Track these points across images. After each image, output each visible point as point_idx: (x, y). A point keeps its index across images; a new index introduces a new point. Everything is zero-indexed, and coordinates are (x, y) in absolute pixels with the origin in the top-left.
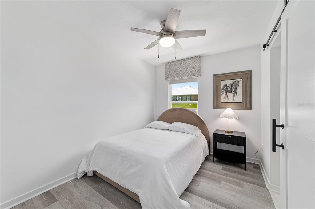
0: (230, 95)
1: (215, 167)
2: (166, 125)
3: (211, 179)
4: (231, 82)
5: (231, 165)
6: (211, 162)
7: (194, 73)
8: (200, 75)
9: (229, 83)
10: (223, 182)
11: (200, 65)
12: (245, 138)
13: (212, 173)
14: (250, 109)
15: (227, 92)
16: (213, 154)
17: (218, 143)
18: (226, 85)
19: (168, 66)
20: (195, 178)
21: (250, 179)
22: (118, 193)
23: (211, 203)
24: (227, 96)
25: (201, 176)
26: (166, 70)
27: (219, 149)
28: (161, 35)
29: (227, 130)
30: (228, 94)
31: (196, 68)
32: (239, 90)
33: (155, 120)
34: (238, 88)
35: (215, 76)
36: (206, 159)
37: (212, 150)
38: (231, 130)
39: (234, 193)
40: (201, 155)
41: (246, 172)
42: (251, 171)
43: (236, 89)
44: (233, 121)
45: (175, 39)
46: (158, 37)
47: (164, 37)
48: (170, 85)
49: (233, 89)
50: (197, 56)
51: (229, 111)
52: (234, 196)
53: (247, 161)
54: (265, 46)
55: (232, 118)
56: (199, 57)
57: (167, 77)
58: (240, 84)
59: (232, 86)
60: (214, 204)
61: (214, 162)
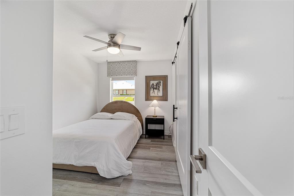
0: (156, 91)
1: (147, 141)
2: (110, 115)
3: (144, 148)
4: (156, 82)
5: (156, 138)
6: (144, 139)
7: (132, 73)
8: (136, 76)
9: (155, 82)
10: (151, 148)
11: (136, 67)
12: (164, 119)
13: (145, 145)
14: (167, 100)
15: (154, 89)
16: (145, 133)
17: (148, 125)
18: (153, 84)
19: (110, 65)
20: (134, 150)
21: (166, 143)
22: (73, 173)
23: (144, 160)
24: (154, 92)
25: (137, 148)
26: (108, 69)
27: (149, 129)
28: (109, 45)
29: (154, 115)
30: (155, 90)
31: (133, 69)
32: (161, 88)
33: (98, 112)
34: (160, 86)
35: (147, 77)
36: (141, 137)
37: (144, 131)
38: (156, 115)
39: (157, 152)
40: (137, 134)
41: (164, 140)
42: (167, 139)
43: (159, 87)
44: (157, 108)
45: (120, 49)
46: (107, 45)
47: (112, 47)
48: (112, 81)
49: (157, 87)
50: (134, 61)
51: (155, 102)
52: (157, 154)
53: (165, 134)
54: (173, 63)
55: (156, 107)
56: (135, 61)
57: (109, 74)
58: (162, 84)
59: (157, 84)
60: (146, 160)
61: (146, 138)
